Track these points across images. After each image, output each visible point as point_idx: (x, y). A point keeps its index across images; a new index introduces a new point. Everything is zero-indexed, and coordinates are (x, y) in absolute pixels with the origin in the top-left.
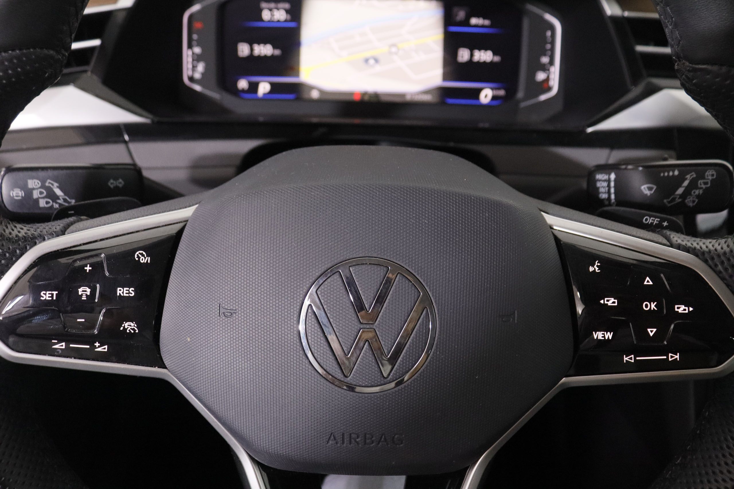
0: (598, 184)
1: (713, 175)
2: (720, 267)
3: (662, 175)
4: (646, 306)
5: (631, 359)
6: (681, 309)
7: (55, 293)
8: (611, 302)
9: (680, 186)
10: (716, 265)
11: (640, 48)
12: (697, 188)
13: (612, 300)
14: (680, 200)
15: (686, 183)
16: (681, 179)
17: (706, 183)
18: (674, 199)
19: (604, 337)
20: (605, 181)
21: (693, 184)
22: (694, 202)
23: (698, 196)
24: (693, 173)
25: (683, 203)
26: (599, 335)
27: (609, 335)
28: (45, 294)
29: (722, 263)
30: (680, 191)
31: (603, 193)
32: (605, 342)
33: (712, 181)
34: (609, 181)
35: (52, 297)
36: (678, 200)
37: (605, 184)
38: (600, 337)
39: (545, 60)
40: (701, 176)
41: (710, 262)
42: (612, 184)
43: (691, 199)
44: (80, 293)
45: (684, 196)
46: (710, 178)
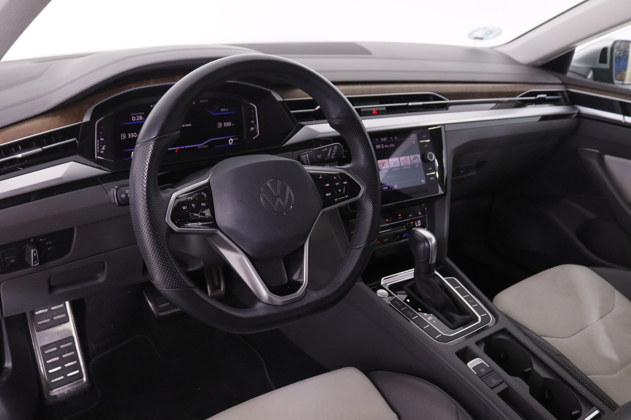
0: (303, 159)
1: (336, 148)
2: (350, 171)
3: (322, 151)
4: (337, 184)
5: (337, 199)
6: (345, 183)
7: (186, 207)
8: (328, 185)
9: (328, 153)
10: (349, 171)
11: (292, 112)
12: (333, 152)
13: (328, 184)
14: (330, 157)
15: (330, 152)
16: (328, 151)
17: (335, 151)
18: (328, 158)
19: (329, 195)
20: (305, 157)
21: (332, 152)
22: (333, 157)
23: (334, 155)
24: (331, 148)
25: (331, 158)
26: (327, 195)
27: (330, 194)
28: (184, 207)
29: (351, 170)
30: (329, 155)
31: (305, 162)
32: (329, 196)
33: (337, 149)
34: (306, 157)
35: (186, 208)
36: (329, 158)
37: (305, 158)
38: (328, 195)
39: (253, 122)
40: (333, 149)
41: (347, 170)
42: (308, 158)
43: (333, 156)
44: (193, 206)
45: (330, 156)
46: (336, 149)
